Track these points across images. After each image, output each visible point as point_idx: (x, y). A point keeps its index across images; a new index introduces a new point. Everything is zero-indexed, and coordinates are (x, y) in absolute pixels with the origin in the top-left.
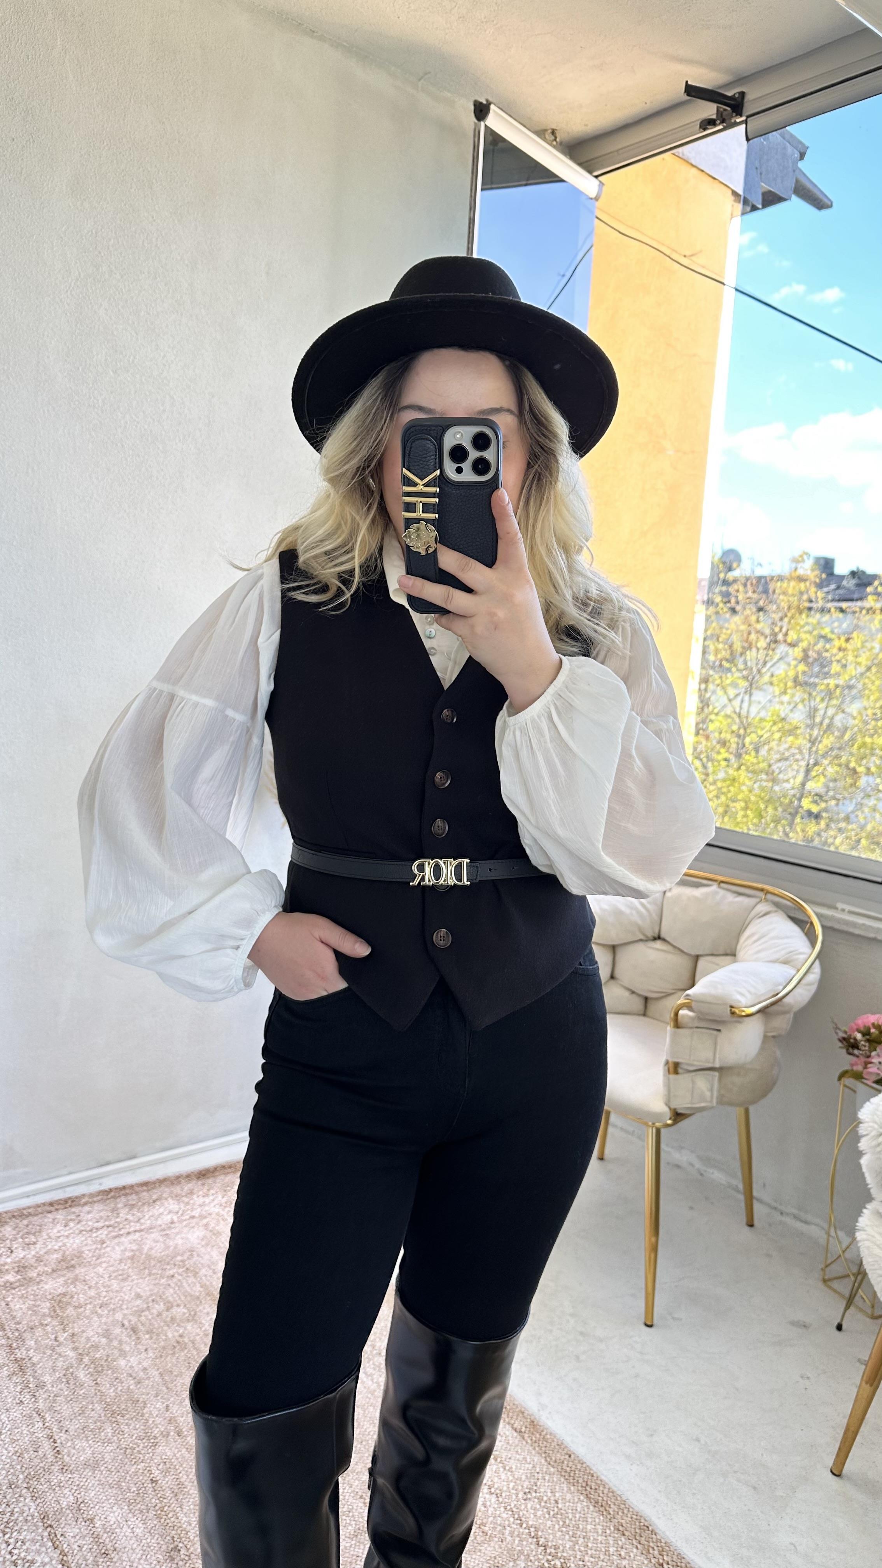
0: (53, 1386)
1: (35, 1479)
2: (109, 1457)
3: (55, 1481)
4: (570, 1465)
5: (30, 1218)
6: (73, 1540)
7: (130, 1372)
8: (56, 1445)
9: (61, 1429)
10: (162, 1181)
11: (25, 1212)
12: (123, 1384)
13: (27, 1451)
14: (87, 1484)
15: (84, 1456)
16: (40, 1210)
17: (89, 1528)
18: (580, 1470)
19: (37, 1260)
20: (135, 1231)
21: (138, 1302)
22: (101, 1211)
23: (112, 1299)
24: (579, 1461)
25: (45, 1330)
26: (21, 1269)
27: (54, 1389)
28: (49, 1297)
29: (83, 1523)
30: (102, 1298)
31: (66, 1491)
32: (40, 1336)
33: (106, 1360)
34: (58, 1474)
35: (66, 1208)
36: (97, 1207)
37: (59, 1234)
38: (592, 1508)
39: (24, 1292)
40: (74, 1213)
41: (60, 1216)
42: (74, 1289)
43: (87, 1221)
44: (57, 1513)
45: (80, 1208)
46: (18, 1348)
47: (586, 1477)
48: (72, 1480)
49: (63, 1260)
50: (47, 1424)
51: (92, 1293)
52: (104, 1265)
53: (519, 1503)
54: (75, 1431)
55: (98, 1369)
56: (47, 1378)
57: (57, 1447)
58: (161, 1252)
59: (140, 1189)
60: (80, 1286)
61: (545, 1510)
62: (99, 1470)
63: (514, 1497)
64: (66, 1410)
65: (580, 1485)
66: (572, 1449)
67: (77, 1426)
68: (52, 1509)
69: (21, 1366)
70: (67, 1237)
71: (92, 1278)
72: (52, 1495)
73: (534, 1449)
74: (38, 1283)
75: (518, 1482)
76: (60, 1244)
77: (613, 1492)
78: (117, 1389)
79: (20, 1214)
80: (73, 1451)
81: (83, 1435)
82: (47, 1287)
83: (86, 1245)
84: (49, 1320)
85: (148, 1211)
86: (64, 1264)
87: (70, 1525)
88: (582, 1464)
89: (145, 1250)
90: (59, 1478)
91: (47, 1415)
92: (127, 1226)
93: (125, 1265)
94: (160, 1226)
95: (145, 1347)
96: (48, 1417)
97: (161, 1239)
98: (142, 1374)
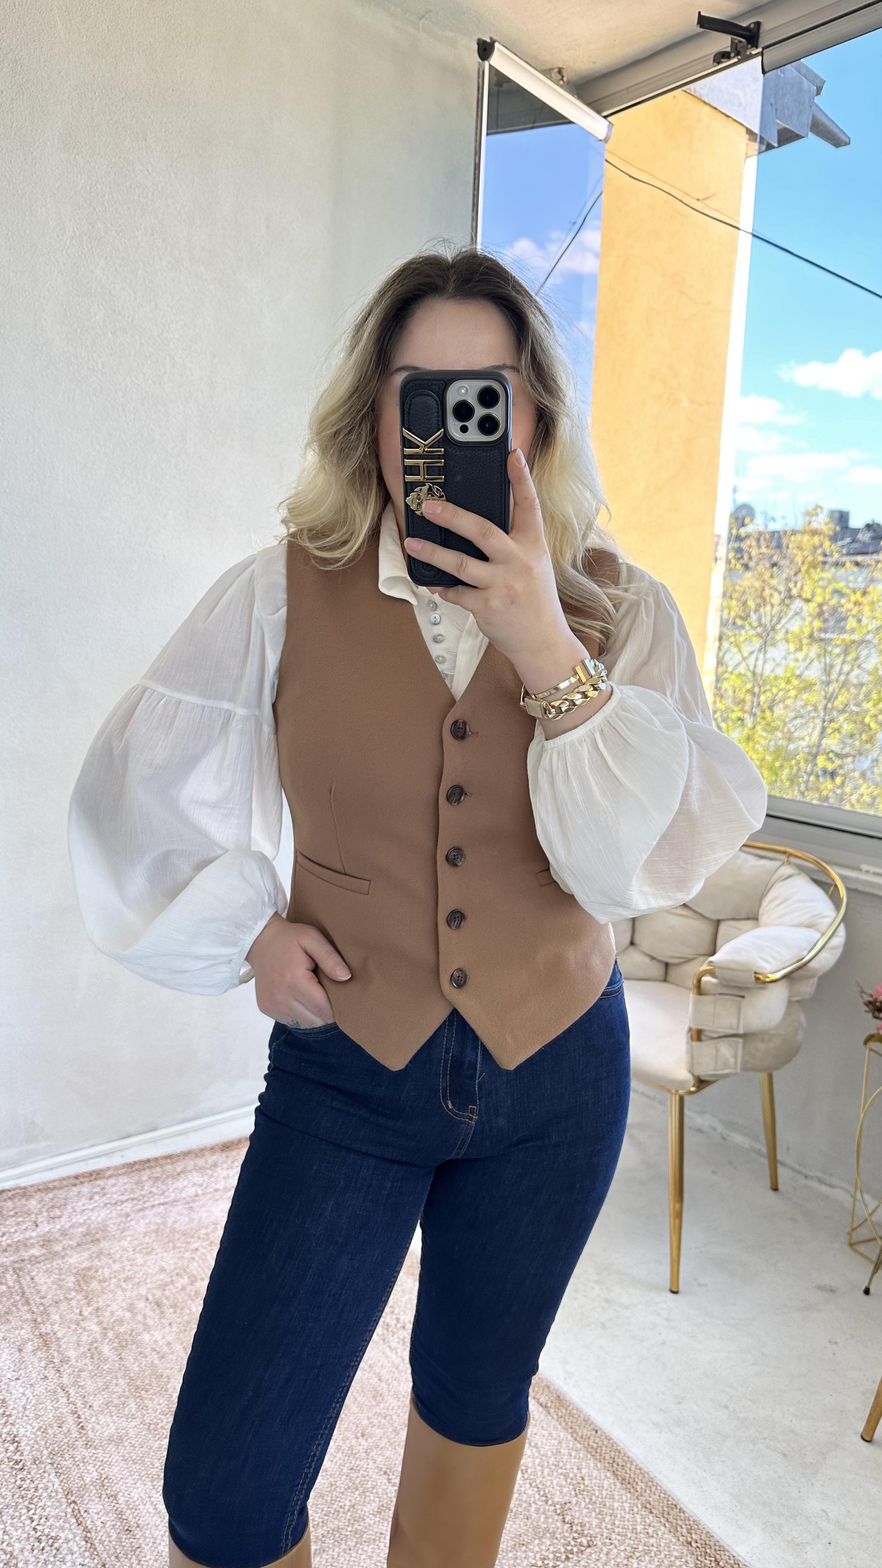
0: (77, 1361)
1: (59, 1455)
2: (133, 1433)
3: (79, 1456)
4: (596, 1441)
5: (55, 1191)
6: (96, 1517)
7: (154, 1346)
8: (80, 1420)
9: (85, 1403)
10: (186, 1154)
11: (51, 1186)
12: (148, 1359)
13: (52, 1427)
14: (110, 1459)
15: (108, 1431)
16: (65, 1183)
17: (113, 1504)
18: (606, 1447)
19: (62, 1234)
20: (160, 1204)
21: (162, 1276)
22: (126, 1184)
23: (136, 1272)
24: (606, 1437)
25: (69, 1304)
26: (46, 1243)
27: (78, 1364)
28: (74, 1271)
29: (107, 1500)
30: (126, 1272)
31: (90, 1467)
32: (65, 1311)
33: (131, 1334)
34: (82, 1449)
35: (91, 1181)
36: (123, 1180)
37: (85, 1208)
38: (618, 1485)
39: (49, 1266)
40: (99, 1185)
41: (86, 1189)
42: (98, 1263)
43: (112, 1194)
44: (81, 1489)
45: (105, 1181)
46: (43, 1323)
47: (613, 1453)
48: (96, 1456)
49: (88, 1234)
50: (71, 1400)
51: (116, 1267)
52: (129, 1239)
53: (545, 1480)
54: (99, 1407)
55: (122, 1344)
56: (72, 1353)
57: (81, 1422)
58: (185, 1225)
59: (165, 1161)
60: (104, 1260)
61: (571, 1487)
62: (123, 1446)
63: (540, 1473)
64: (89, 1385)
65: (606, 1461)
66: (599, 1425)
67: (101, 1402)
68: (76, 1485)
69: (45, 1341)
70: (92, 1210)
71: (117, 1251)
72: (76, 1471)
73: (560, 1424)
74: (63, 1257)
75: (544, 1458)
76: (85, 1218)
77: (640, 1469)
78: (141, 1363)
79: (45, 1188)
80: (97, 1427)
81: (107, 1411)
82: (71, 1261)
83: (111, 1218)
84: (74, 1294)
85: (173, 1183)
86: (89, 1238)
87: (93, 1501)
88: (609, 1440)
89: (170, 1224)
90: (83, 1453)
91: (71, 1391)
92: (152, 1199)
93: (150, 1238)
94: (184, 1199)
95: (169, 1321)
96: (72, 1392)
97: (185, 1212)
98: (165, 1348)
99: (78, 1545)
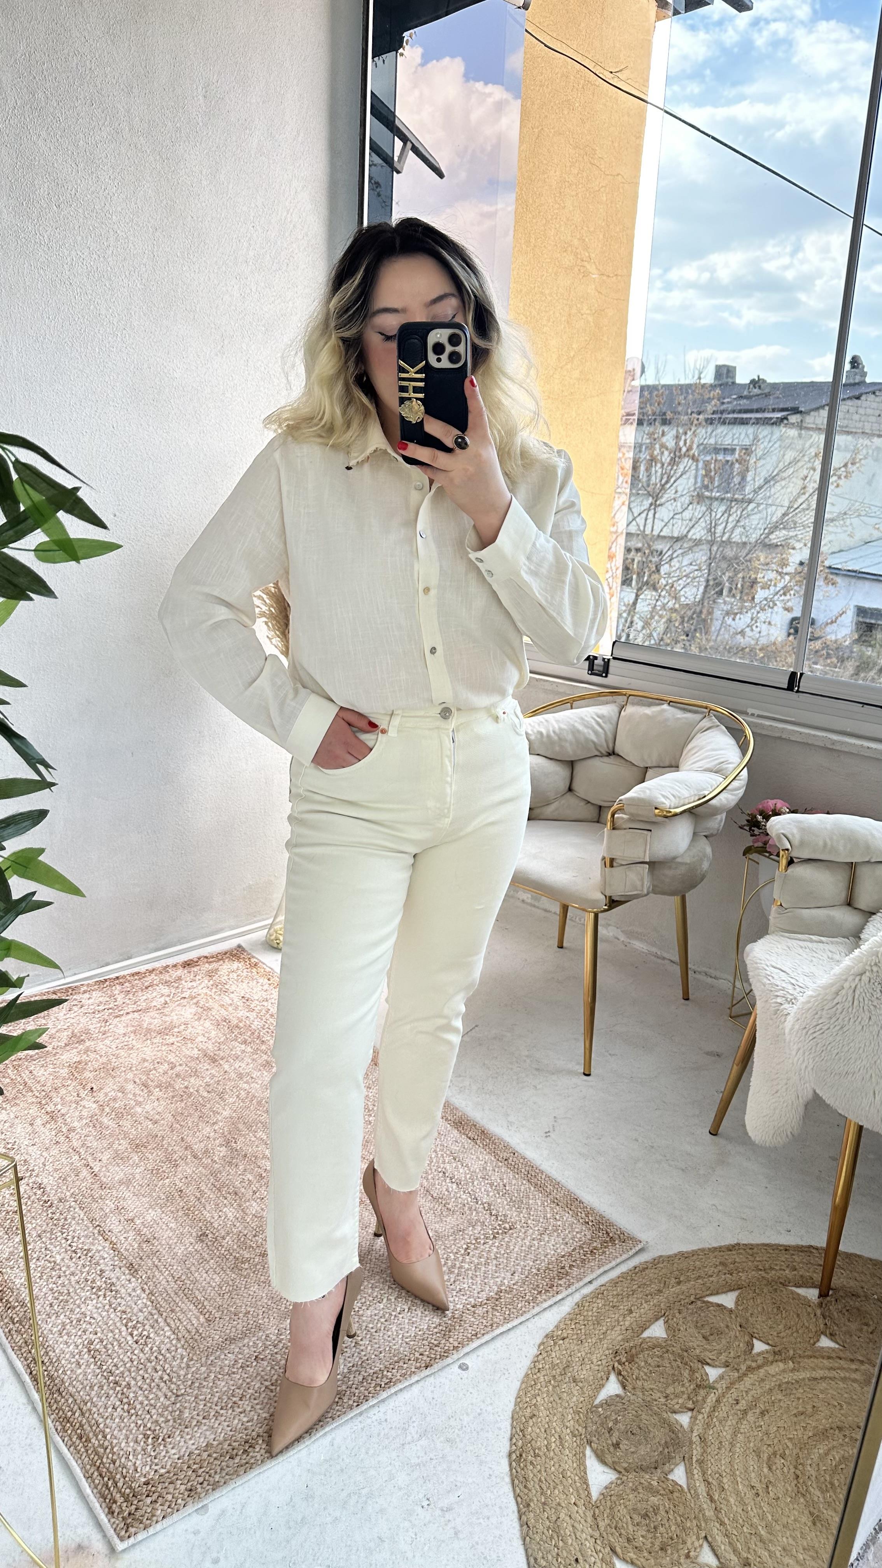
0: (82, 1130)
3: (97, 1195)
6: (119, 1234)
7: (147, 1116)
8: (93, 1170)
9: (95, 1159)
10: (151, 972)
12: (142, 1125)
13: (70, 1176)
14: (123, 1196)
15: (118, 1177)
17: (131, 1225)
19: (51, 1038)
20: (134, 1011)
21: (146, 1064)
22: (100, 997)
23: (121, 1063)
25: (67, 1089)
27: (84, 1132)
28: (67, 1065)
29: (125, 1222)
30: (113, 1064)
32: (64, 1094)
33: (125, 1108)
34: (99, 1190)
36: (96, 994)
37: (66, 1017)
38: (533, 1189)
39: (44, 1062)
40: (75, 999)
42: (87, 1058)
43: (90, 1005)
44: (103, 1217)
45: (81, 996)
46: (47, 1104)
48: (110, 1194)
49: (73, 1037)
50: (83, 1157)
52: (111, 1038)
54: (108, 1160)
55: (119, 1116)
56: (76, 1124)
57: (94, 1172)
60: (92, 1055)
64: (96, 1146)
69: (52, 1116)
71: (101, 1049)
80: (108, 1174)
84: (70, 1082)
89: (145, 1026)
94: (155, 1006)
96: (82, 1151)
97: (157, 1016)
98: (157, 1117)
99: (108, 1253)
